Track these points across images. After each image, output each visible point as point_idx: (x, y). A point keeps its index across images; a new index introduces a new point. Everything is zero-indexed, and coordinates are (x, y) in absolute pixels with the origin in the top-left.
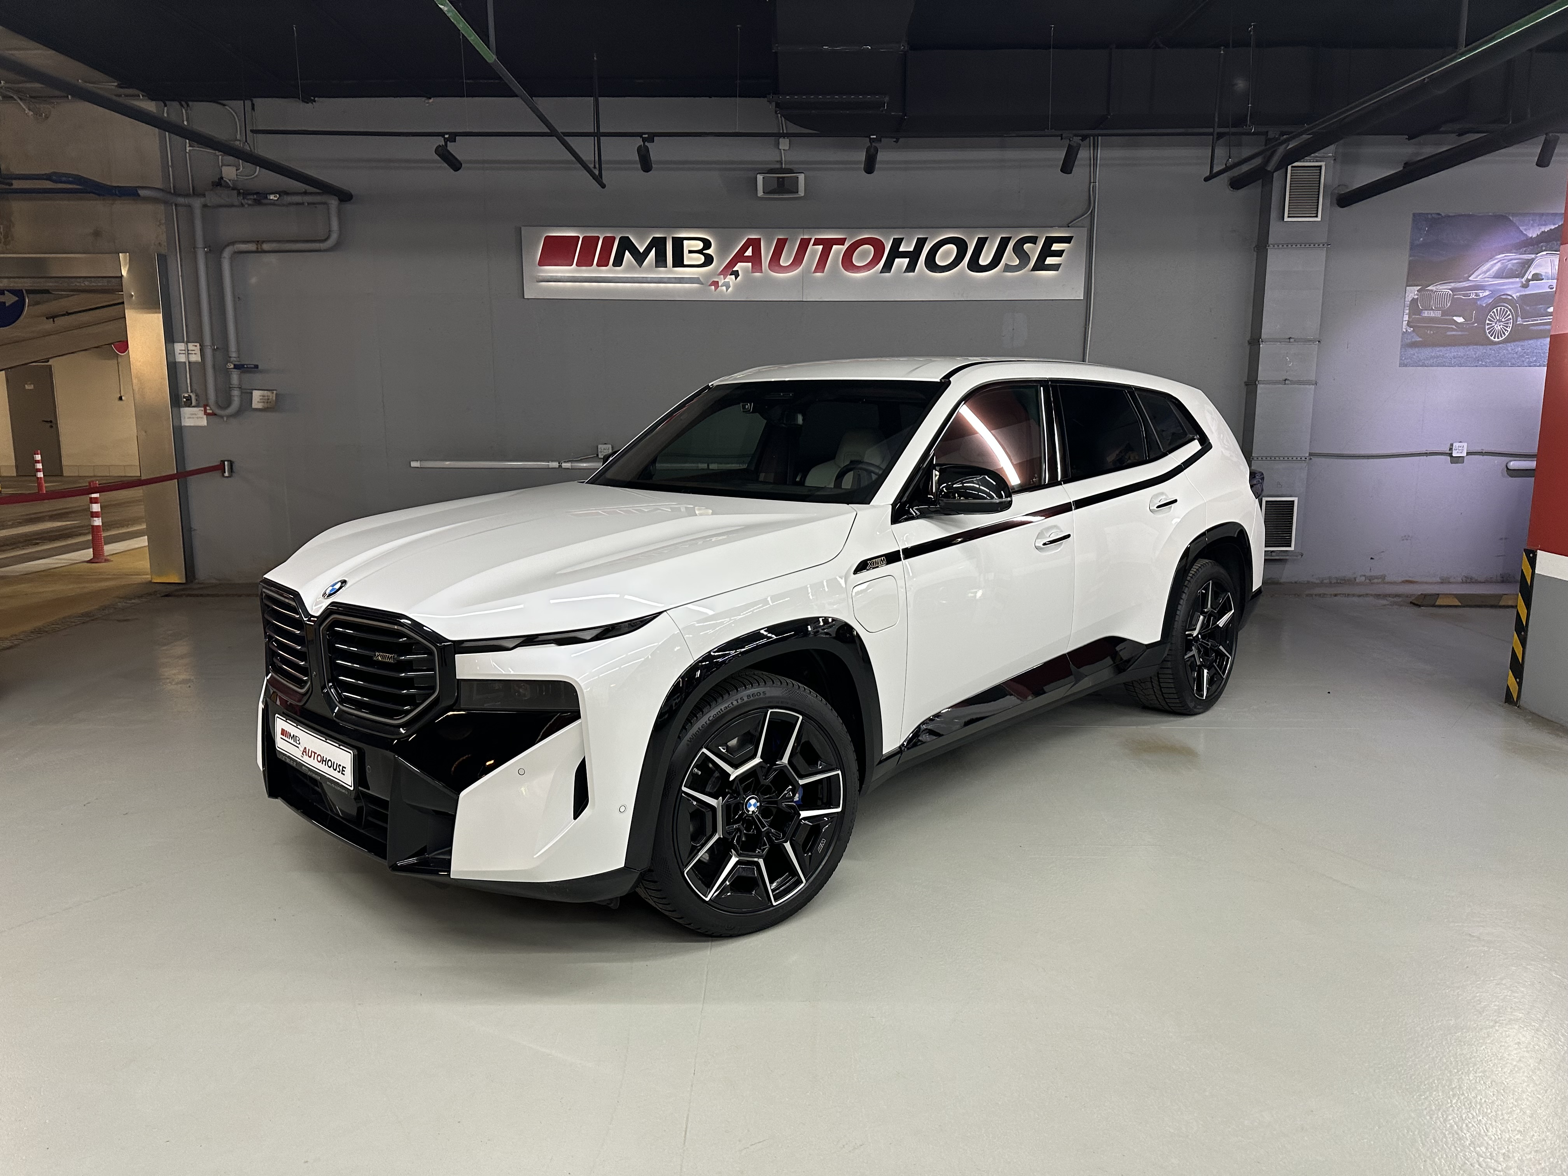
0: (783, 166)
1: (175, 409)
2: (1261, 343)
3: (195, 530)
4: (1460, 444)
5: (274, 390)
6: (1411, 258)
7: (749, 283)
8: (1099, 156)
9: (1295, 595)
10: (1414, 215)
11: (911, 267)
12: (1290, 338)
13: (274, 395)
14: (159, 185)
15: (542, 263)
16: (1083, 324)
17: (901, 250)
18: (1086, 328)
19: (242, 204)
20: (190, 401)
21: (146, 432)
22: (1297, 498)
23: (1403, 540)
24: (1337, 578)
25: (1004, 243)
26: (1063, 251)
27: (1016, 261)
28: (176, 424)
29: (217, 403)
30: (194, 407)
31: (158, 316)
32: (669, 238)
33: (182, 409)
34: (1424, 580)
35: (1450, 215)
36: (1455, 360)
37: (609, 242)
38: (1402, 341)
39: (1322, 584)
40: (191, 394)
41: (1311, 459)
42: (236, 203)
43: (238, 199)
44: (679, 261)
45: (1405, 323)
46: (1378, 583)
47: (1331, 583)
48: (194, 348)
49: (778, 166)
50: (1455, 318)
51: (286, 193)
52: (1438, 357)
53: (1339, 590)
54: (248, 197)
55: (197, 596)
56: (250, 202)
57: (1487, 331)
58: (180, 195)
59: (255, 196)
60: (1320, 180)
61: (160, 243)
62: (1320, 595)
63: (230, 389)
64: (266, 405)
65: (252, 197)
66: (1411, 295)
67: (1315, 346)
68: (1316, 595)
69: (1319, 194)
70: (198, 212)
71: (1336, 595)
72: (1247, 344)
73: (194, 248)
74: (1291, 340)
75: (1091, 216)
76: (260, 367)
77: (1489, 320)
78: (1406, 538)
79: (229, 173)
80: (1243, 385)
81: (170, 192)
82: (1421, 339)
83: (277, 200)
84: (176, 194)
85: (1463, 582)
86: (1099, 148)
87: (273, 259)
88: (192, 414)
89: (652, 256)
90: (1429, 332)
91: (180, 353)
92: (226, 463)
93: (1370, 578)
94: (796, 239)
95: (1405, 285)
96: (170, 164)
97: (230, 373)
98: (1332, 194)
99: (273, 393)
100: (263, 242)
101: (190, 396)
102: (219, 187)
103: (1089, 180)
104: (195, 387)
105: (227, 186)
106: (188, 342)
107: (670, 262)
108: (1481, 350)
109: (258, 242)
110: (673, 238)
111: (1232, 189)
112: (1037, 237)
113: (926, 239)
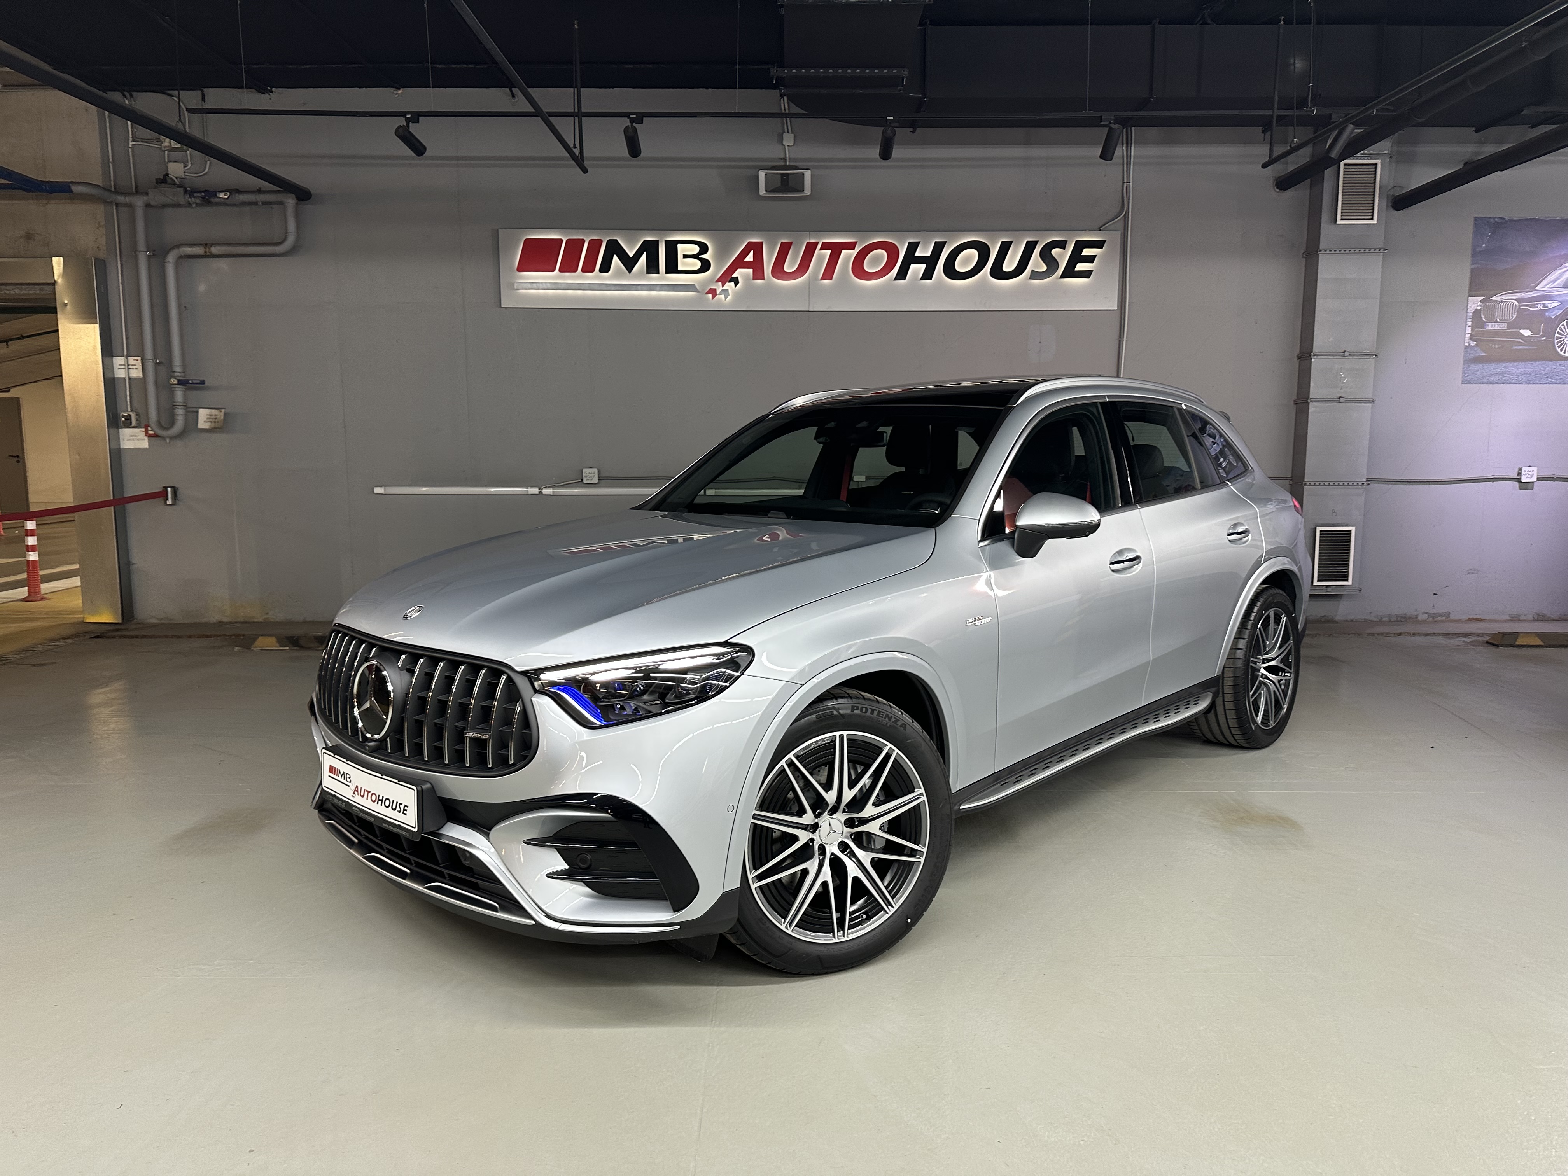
0: (788, 163)
1: (112, 430)
2: (1312, 357)
3: (134, 564)
4: (1530, 468)
5: (222, 408)
6: (1473, 266)
7: (749, 291)
8: (1132, 153)
9: (1355, 634)
10: (1476, 219)
11: (928, 275)
12: (1344, 352)
13: (222, 414)
14: (99, 182)
15: (521, 269)
16: (1116, 336)
17: (916, 255)
18: (1120, 341)
19: (189, 203)
20: (129, 421)
21: (79, 455)
22: (1354, 527)
23: (1469, 573)
24: (1397, 616)
25: (1030, 248)
26: (1095, 256)
27: (1043, 267)
28: (114, 446)
29: (159, 423)
30: (134, 427)
31: (94, 327)
32: (662, 243)
33: (120, 430)
34: (1493, 617)
35: (1515, 219)
36: (1522, 376)
37: (595, 246)
38: (1464, 356)
39: (1381, 622)
40: (131, 413)
41: (1369, 484)
42: (182, 202)
43: (184, 198)
44: (672, 268)
45: (1468, 336)
46: (1442, 621)
47: (1390, 621)
48: (134, 362)
49: (782, 163)
50: (1521, 331)
51: (238, 191)
52: (1504, 373)
53: (1401, 629)
54: (195, 195)
55: (132, 637)
56: (198, 201)
57: (1557, 346)
58: (122, 194)
59: (203, 194)
60: (1375, 180)
61: (98, 247)
62: (1382, 634)
63: (173, 407)
64: (213, 425)
65: (199, 195)
66: (1473, 306)
67: (1372, 361)
68: (1378, 634)
69: (1374, 195)
70: (140, 212)
71: (1400, 634)
72: (1296, 359)
73: (135, 252)
74: (1346, 354)
75: (1125, 219)
76: (207, 384)
77: (1559, 333)
78: (1471, 572)
79: (176, 170)
80: (1292, 402)
81: (111, 191)
82: (1485, 354)
83: (229, 197)
84: (117, 191)
85: (1535, 620)
86: (1133, 145)
87: (223, 264)
88: (132, 436)
89: (643, 260)
90: (1493, 346)
91: (119, 368)
92: (169, 489)
93: (1433, 616)
94: (802, 244)
95: (1467, 295)
96: (111, 160)
97: (173, 389)
98: (1388, 196)
99: (221, 411)
100: (212, 245)
101: (129, 414)
102: (163, 184)
103: (1122, 180)
104: (135, 404)
105: (174, 183)
106: (128, 356)
107: (662, 268)
108: (1550, 366)
109: (206, 244)
110: (666, 242)
111: (1278, 190)
112: (1067, 241)
113: (946, 242)
